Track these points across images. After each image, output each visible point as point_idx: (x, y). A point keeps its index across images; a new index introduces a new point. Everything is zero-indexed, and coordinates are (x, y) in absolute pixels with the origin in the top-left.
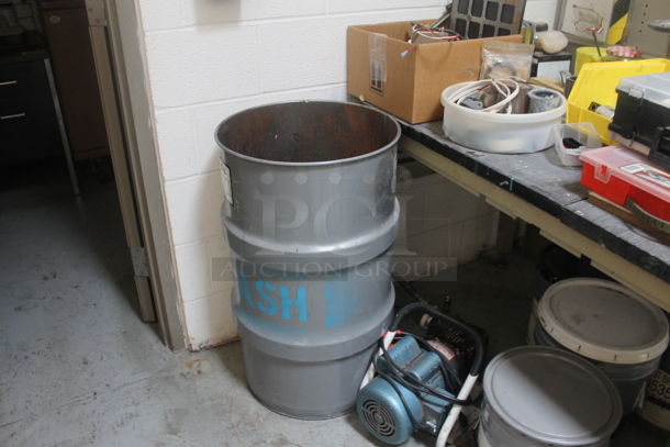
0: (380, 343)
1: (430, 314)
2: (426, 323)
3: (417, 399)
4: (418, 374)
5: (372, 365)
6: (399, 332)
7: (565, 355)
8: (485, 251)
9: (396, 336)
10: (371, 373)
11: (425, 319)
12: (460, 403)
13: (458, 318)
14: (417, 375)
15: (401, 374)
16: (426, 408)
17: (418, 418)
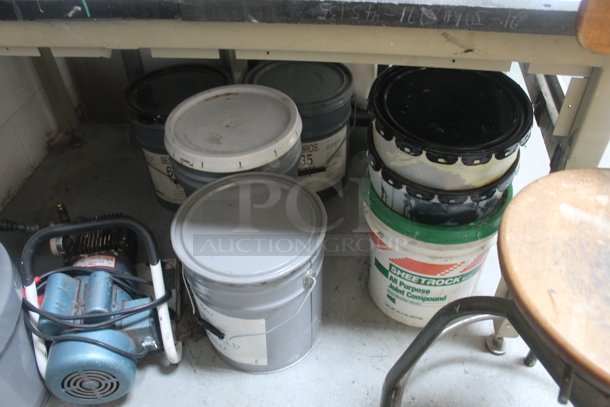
0: (26, 307)
1: (56, 235)
2: (58, 248)
3: (117, 333)
4: (98, 305)
5: (35, 337)
6: (37, 279)
7: (229, 182)
8: (52, 140)
9: (37, 285)
10: (40, 347)
11: (55, 244)
12: (162, 301)
13: (84, 220)
14: (98, 308)
15: (78, 322)
16: (132, 334)
17: (131, 349)
